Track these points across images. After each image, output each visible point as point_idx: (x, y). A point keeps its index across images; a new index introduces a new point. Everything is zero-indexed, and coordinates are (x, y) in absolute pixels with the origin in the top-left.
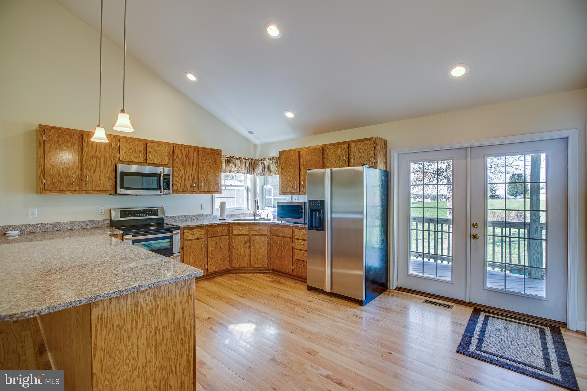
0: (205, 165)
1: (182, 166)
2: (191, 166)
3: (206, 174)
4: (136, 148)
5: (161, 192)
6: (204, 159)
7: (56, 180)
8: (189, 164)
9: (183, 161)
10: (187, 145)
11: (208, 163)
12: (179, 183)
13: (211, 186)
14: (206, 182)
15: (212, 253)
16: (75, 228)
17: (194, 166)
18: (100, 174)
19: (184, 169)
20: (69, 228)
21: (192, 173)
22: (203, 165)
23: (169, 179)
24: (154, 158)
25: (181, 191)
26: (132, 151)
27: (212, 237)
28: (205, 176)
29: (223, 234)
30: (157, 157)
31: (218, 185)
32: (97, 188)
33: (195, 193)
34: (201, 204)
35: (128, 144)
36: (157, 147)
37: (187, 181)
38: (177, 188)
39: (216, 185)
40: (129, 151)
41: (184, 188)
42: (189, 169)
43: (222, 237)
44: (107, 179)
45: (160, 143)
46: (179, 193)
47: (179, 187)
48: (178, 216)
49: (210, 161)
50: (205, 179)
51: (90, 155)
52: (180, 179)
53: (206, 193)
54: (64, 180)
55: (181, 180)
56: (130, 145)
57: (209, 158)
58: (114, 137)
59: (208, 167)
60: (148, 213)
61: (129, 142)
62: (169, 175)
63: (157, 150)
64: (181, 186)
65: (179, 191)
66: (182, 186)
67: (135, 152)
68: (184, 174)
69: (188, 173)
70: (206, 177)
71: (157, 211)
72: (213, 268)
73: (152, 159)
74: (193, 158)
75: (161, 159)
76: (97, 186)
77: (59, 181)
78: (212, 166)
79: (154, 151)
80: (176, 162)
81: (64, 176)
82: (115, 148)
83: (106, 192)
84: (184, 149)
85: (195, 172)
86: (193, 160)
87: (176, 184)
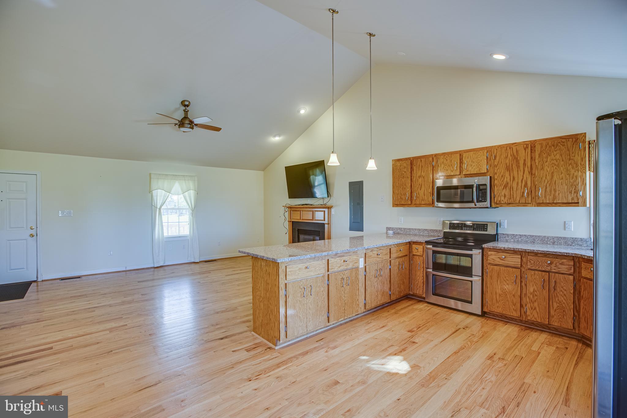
0: (547, 164)
1: (507, 171)
2: (522, 169)
3: (548, 178)
4: (453, 161)
5: (475, 205)
6: (544, 156)
7: (399, 197)
8: (518, 167)
9: (508, 165)
10: (515, 143)
11: (553, 160)
12: (503, 194)
13: (559, 194)
14: (548, 189)
15: (535, 293)
16: (421, 234)
17: (526, 169)
18: (425, 190)
19: (510, 175)
20: (418, 234)
21: (523, 179)
22: (542, 165)
23: (486, 189)
24: (470, 168)
25: (505, 203)
26: (449, 166)
27: (537, 270)
28: (546, 181)
29: (559, 270)
30: (474, 166)
31: (575, 192)
32: (423, 203)
33: (529, 205)
34: (565, 222)
35: (446, 159)
36: (474, 155)
37: (515, 189)
38: (499, 199)
39: (571, 192)
40: (446, 165)
41: (510, 199)
42: (518, 174)
43: (557, 275)
44: (429, 194)
45: (477, 149)
46: (503, 205)
47: (503, 198)
48: (520, 235)
49: (558, 157)
50: (548, 185)
51: (418, 175)
52: (503, 189)
53: (550, 205)
54: (403, 197)
55: (505, 190)
56: (447, 160)
57: (555, 153)
58: (436, 155)
59: (553, 166)
60: (476, 228)
61: (446, 157)
62: (485, 185)
63: (474, 159)
64: (505, 196)
65: (503, 202)
66: (507, 196)
67: (452, 165)
68: (510, 181)
69: (516, 179)
70: (549, 182)
71: (486, 226)
72: (536, 316)
73: (469, 170)
74: (524, 158)
75: (478, 167)
76: (422, 200)
77: (401, 198)
78: (562, 163)
79: (470, 160)
80: (497, 168)
81: (403, 194)
82: (435, 166)
83: (429, 206)
84: (510, 149)
85: (528, 177)
86: (525, 160)
87: (499, 194)
